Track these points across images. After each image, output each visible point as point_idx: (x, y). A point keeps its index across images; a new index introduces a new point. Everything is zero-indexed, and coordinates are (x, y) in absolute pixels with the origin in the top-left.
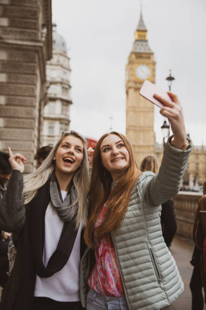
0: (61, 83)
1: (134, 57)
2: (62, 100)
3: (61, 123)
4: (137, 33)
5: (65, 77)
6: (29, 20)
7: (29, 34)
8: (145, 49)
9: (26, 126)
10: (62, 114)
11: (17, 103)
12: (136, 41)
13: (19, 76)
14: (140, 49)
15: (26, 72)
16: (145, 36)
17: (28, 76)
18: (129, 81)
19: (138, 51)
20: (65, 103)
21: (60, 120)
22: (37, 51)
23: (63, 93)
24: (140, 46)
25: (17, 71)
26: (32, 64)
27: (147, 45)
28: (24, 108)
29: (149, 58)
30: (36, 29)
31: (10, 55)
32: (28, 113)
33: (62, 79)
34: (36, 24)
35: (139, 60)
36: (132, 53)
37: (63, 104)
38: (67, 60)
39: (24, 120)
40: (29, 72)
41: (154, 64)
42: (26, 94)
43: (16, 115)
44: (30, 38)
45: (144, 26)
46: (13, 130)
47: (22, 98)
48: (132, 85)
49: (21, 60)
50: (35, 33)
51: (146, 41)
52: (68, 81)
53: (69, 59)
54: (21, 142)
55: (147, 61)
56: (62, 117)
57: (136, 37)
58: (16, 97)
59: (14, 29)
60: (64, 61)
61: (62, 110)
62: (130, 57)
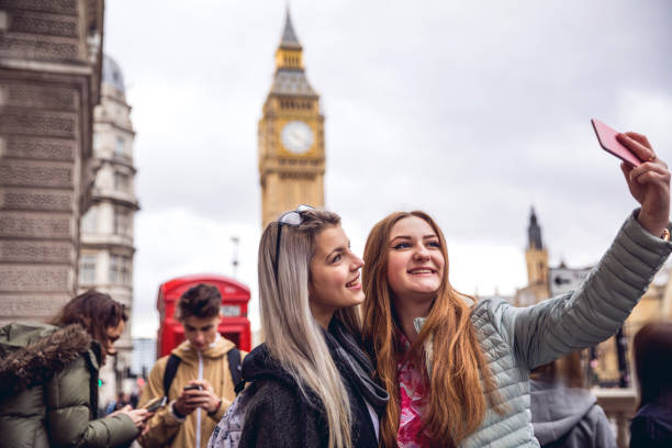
0: (112, 163)
1: (275, 104)
2: (115, 202)
3: (113, 255)
4: (281, 53)
5: (120, 149)
6: (57, 18)
7: (57, 48)
8: (299, 87)
9: (52, 258)
10: (115, 233)
11: (29, 203)
12: (280, 70)
13: (34, 141)
14: (289, 87)
15: (51, 131)
16: (298, 60)
17: (56, 143)
18: (265, 158)
19: (284, 90)
20: (121, 208)
21: (110, 248)
22: (77, 87)
23: (116, 185)
24: (288, 82)
25: (29, 130)
26: (64, 115)
27: (304, 80)
28: (46, 217)
29: (309, 107)
30: (75, 36)
31: (12, 95)
32: (56, 227)
33: (115, 154)
34: (73, 26)
35: (287, 112)
36: (272, 96)
37: (116, 212)
38: (124, 111)
39: (48, 245)
40: (59, 132)
41: (321, 119)
42: (52, 183)
43: (28, 233)
44: (59, 56)
45: (294, 38)
46: (20, 268)
47: (42, 193)
48: (273, 165)
49: (39, 104)
50: (73, 47)
51: (301, 71)
52: (129, 159)
53: (129, 108)
54: (39, 298)
55: (306, 113)
56: (116, 240)
57: (280, 61)
58: (27, 191)
59: (21, 37)
60: (119, 112)
61: (116, 224)
62: (267, 105)
